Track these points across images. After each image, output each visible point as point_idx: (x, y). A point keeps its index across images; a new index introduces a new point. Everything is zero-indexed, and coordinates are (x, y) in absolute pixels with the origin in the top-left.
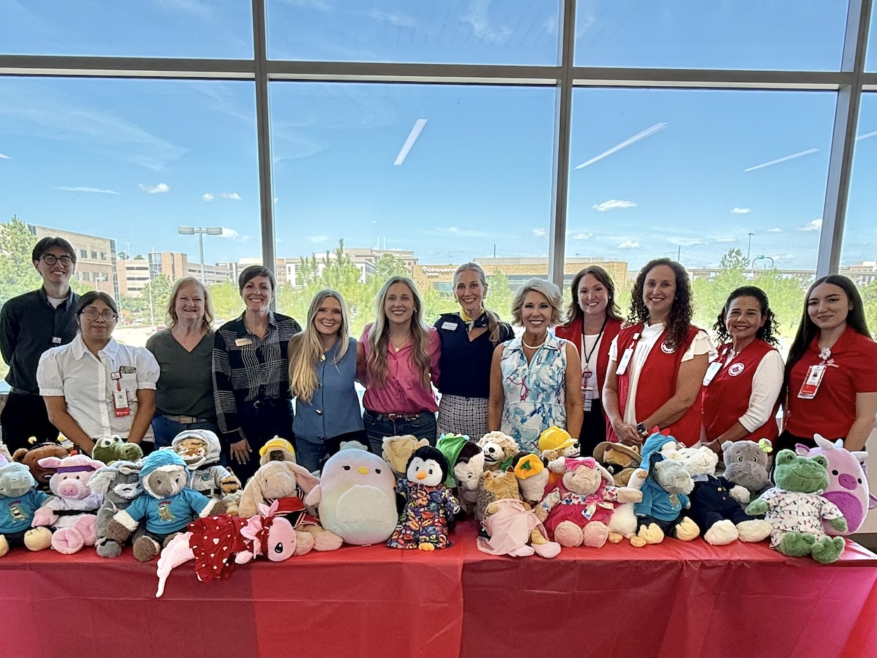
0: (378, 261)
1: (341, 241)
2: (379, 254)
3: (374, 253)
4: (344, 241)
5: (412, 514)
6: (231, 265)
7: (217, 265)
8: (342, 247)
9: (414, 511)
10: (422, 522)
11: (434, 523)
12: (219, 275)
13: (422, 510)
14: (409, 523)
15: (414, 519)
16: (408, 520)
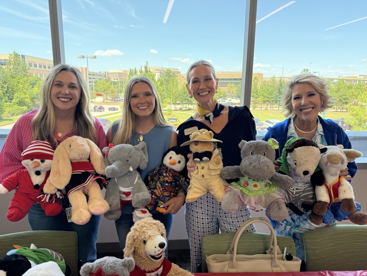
0: (165, 72)
1: (147, 62)
2: (165, 70)
3: (163, 69)
4: (148, 62)
5: (160, 185)
6: (106, 72)
7: (100, 72)
8: (147, 65)
9: (161, 184)
10: (164, 192)
11: (170, 195)
12: (101, 77)
13: (167, 184)
14: (156, 191)
15: (160, 189)
16: (155, 188)
